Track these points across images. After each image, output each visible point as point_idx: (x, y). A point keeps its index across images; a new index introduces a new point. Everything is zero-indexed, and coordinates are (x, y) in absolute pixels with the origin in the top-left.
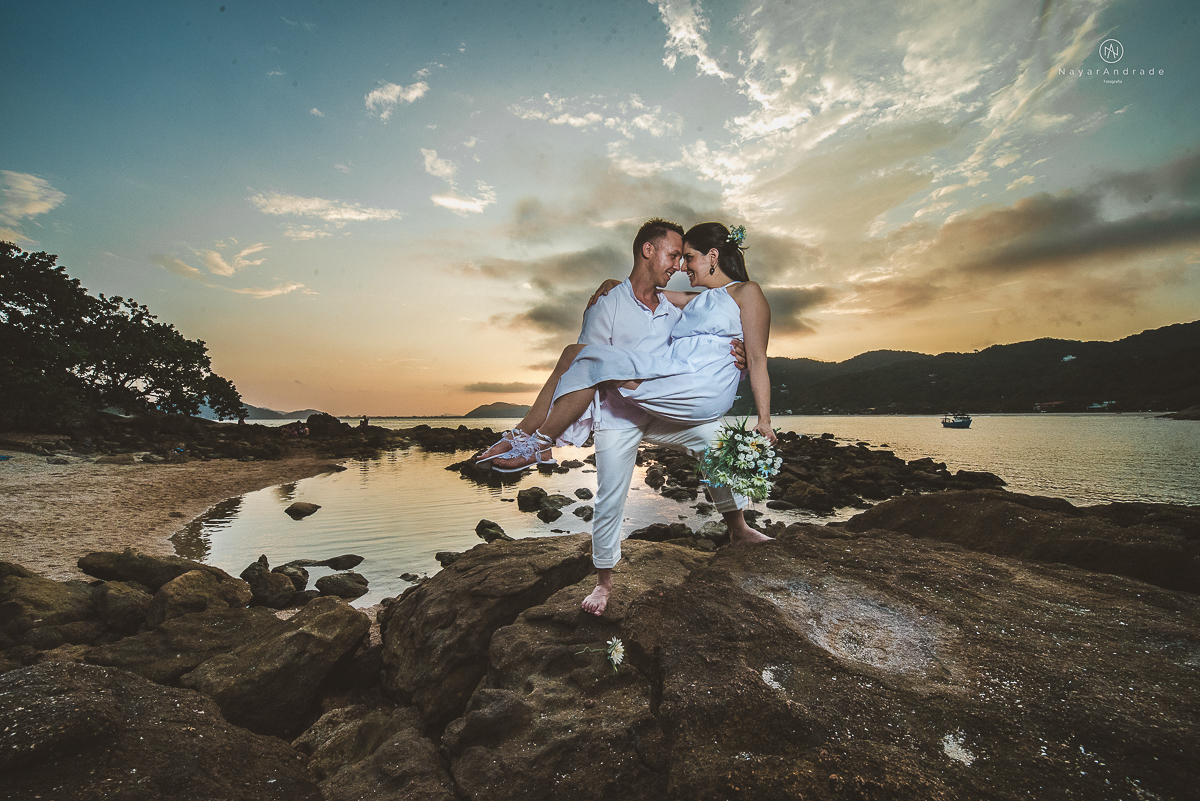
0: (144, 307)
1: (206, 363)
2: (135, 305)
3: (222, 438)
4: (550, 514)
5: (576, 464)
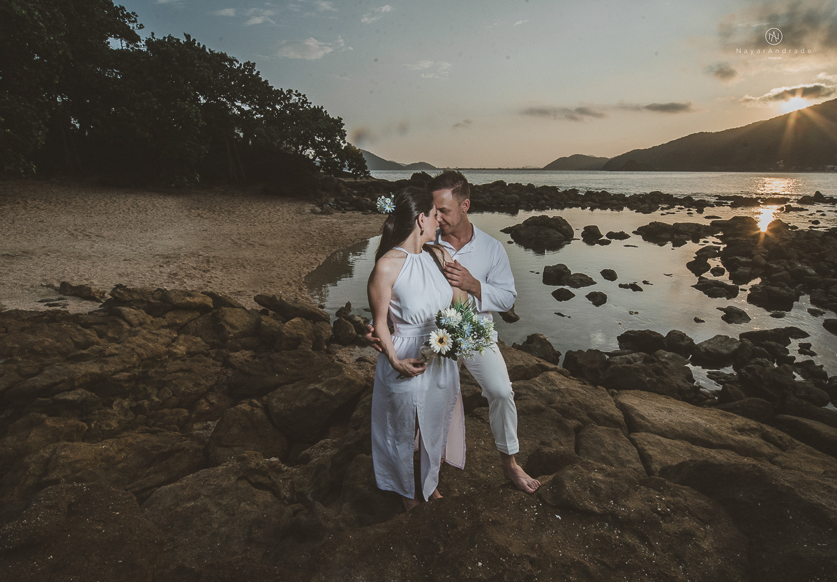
0: (304, 96)
1: (343, 135)
2: (299, 95)
3: (355, 194)
4: (562, 296)
5: (622, 236)
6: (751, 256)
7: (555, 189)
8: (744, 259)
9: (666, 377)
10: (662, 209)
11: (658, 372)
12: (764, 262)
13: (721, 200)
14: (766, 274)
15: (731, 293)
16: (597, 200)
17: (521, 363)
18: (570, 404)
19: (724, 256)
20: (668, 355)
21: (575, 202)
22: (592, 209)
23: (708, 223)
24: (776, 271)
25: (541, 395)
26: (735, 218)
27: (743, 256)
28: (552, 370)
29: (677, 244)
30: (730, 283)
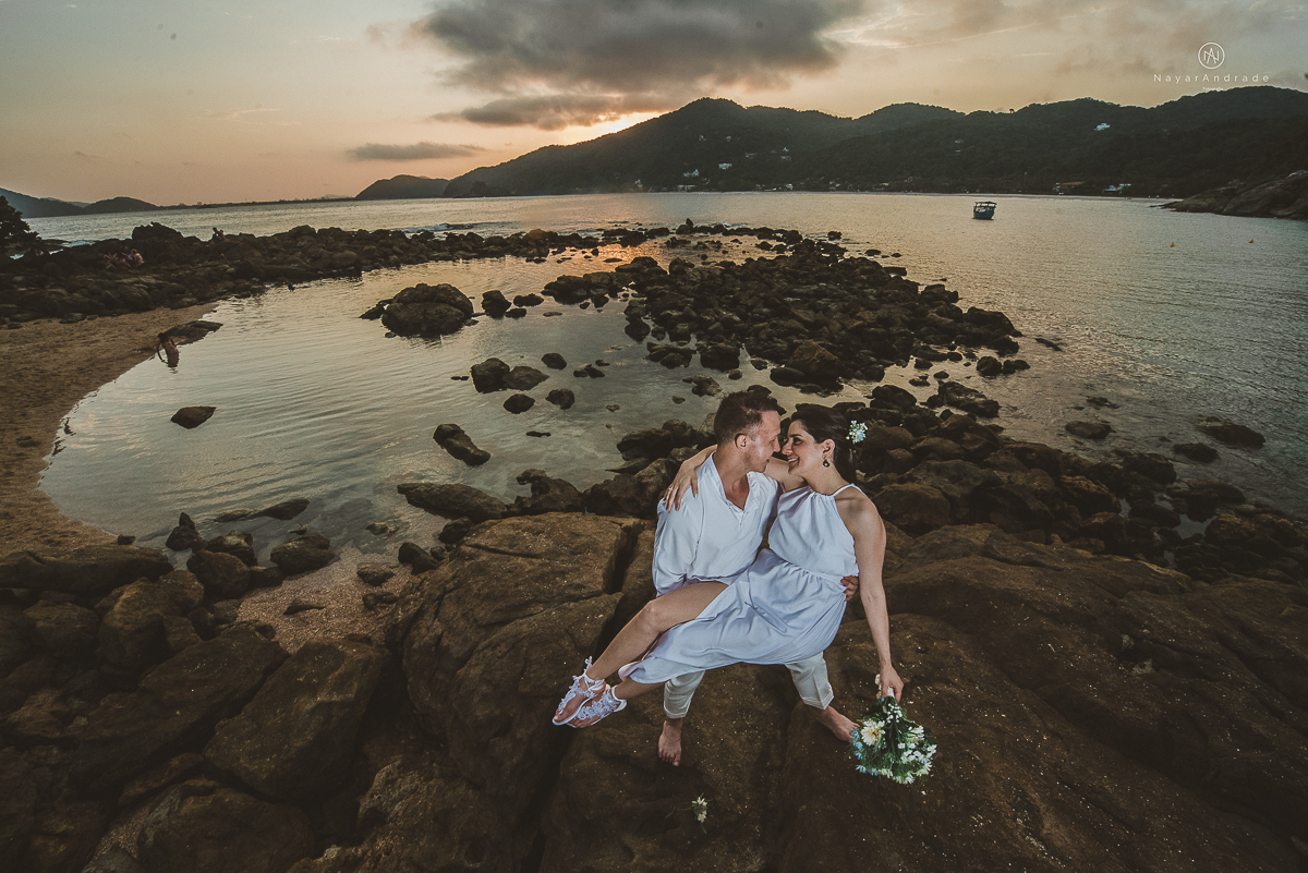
5: (533, 300)
8: (675, 314)
10: (553, 253)
12: (694, 314)
13: (608, 236)
14: (702, 326)
15: (684, 358)
16: (469, 247)
24: (711, 323)
27: (671, 308)
29: (600, 302)
30: (676, 345)
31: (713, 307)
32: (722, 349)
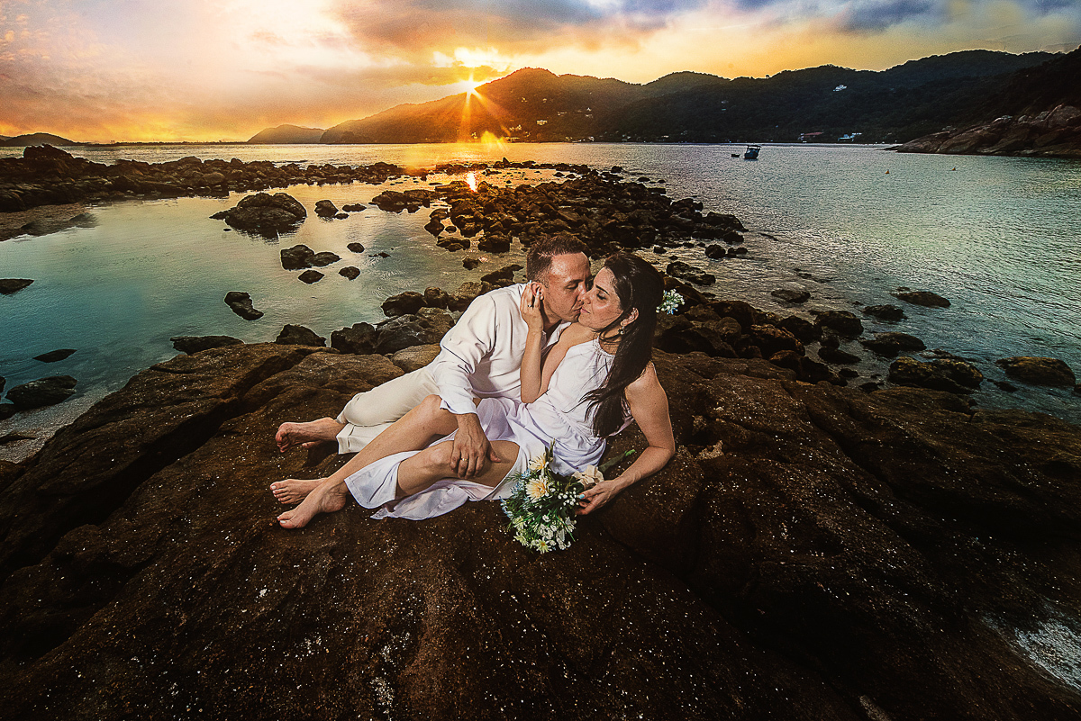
4: (311, 278)
5: (358, 208)
6: (472, 213)
7: (270, 164)
8: (468, 217)
9: (433, 327)
10: (391, 179)
11: (424, 325)
12: (482, 216)
13: (440, 169)
14: (487, 225)
15: (466, 245)
16: (323, 174)
17: (276, 354)
18: (345, 378)
19: (453, 215)
20: (430, 310)
21: (298, 178)
22: (320, 184)
23: (432, 189)
24: (492, 222)
25: (310, 380)
26: (453, 183)
27: (466, 214)
28: (317, 351)
29: (412, 210)
30: (463, 238)
31: (498, 212)
32: (495, 240)
